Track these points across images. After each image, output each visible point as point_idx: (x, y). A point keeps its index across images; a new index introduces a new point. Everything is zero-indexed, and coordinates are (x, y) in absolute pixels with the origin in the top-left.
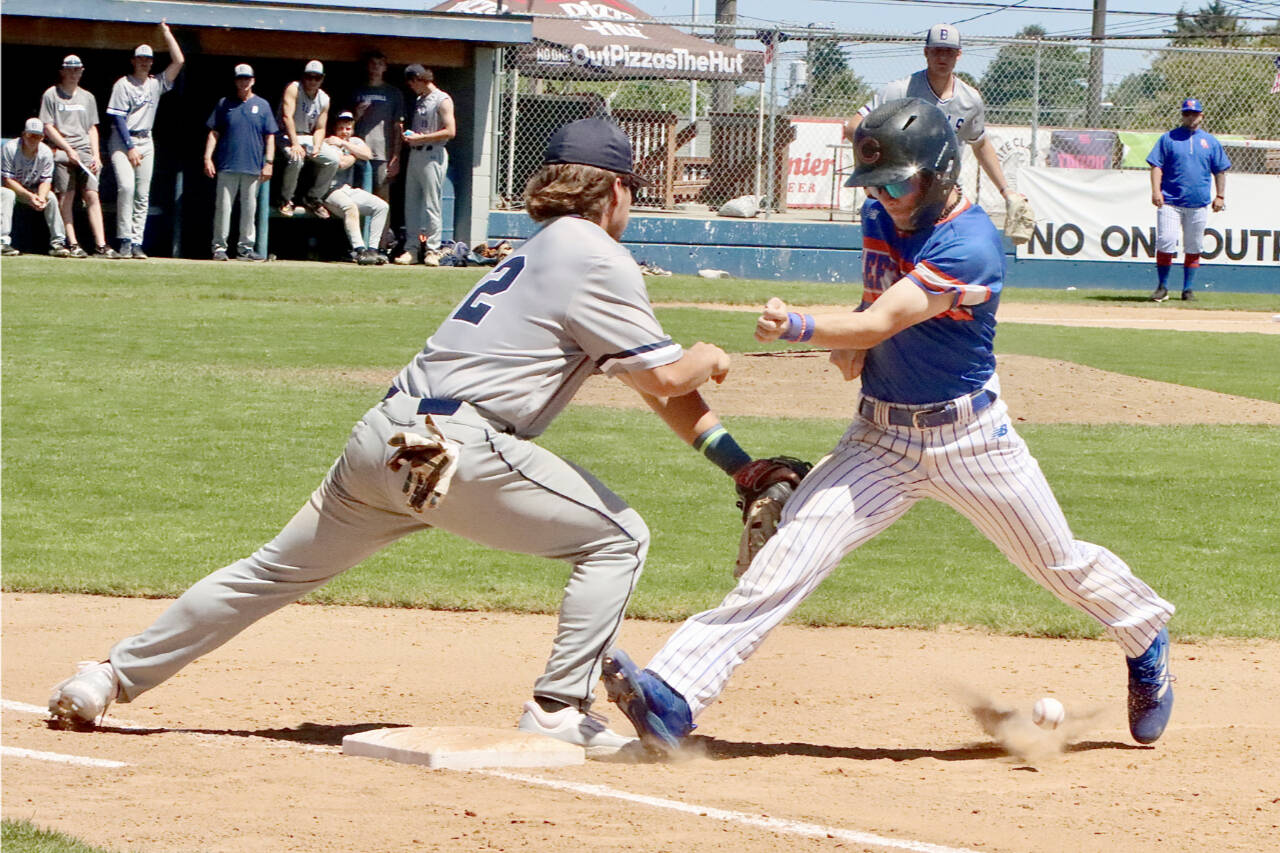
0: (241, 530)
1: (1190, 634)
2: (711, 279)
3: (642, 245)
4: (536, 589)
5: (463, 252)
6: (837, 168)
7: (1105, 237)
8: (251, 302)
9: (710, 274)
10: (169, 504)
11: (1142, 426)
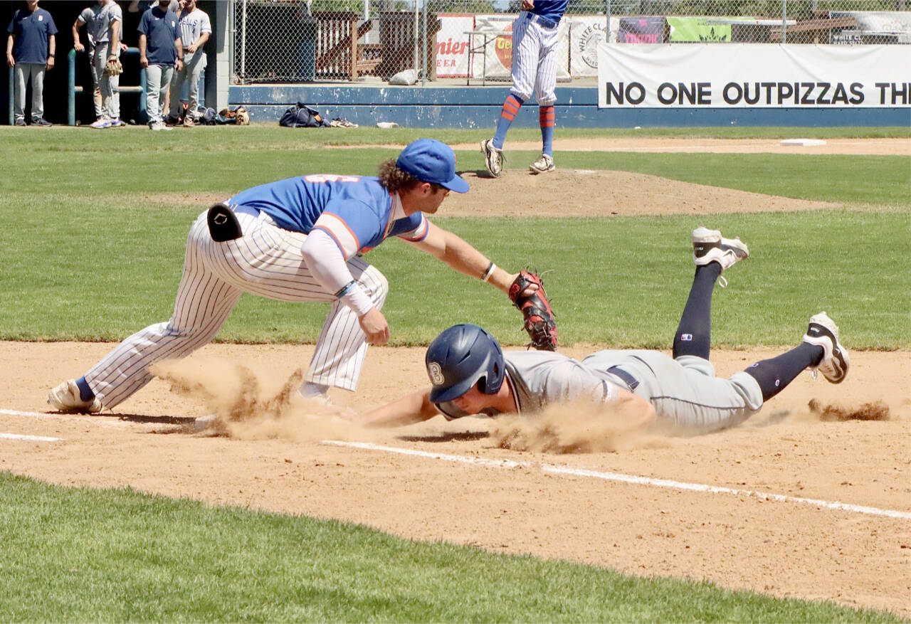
0: (99, 297)
1: (741, 344)
2: (385, 129)
3: (337, 106)
4: (304, 328)
5: (212, 115)
6: (471, 49)
7: (660, 90)
8: (71, 153)
9: (385, 125)
10: (48, 283)
11: (697, 216)
